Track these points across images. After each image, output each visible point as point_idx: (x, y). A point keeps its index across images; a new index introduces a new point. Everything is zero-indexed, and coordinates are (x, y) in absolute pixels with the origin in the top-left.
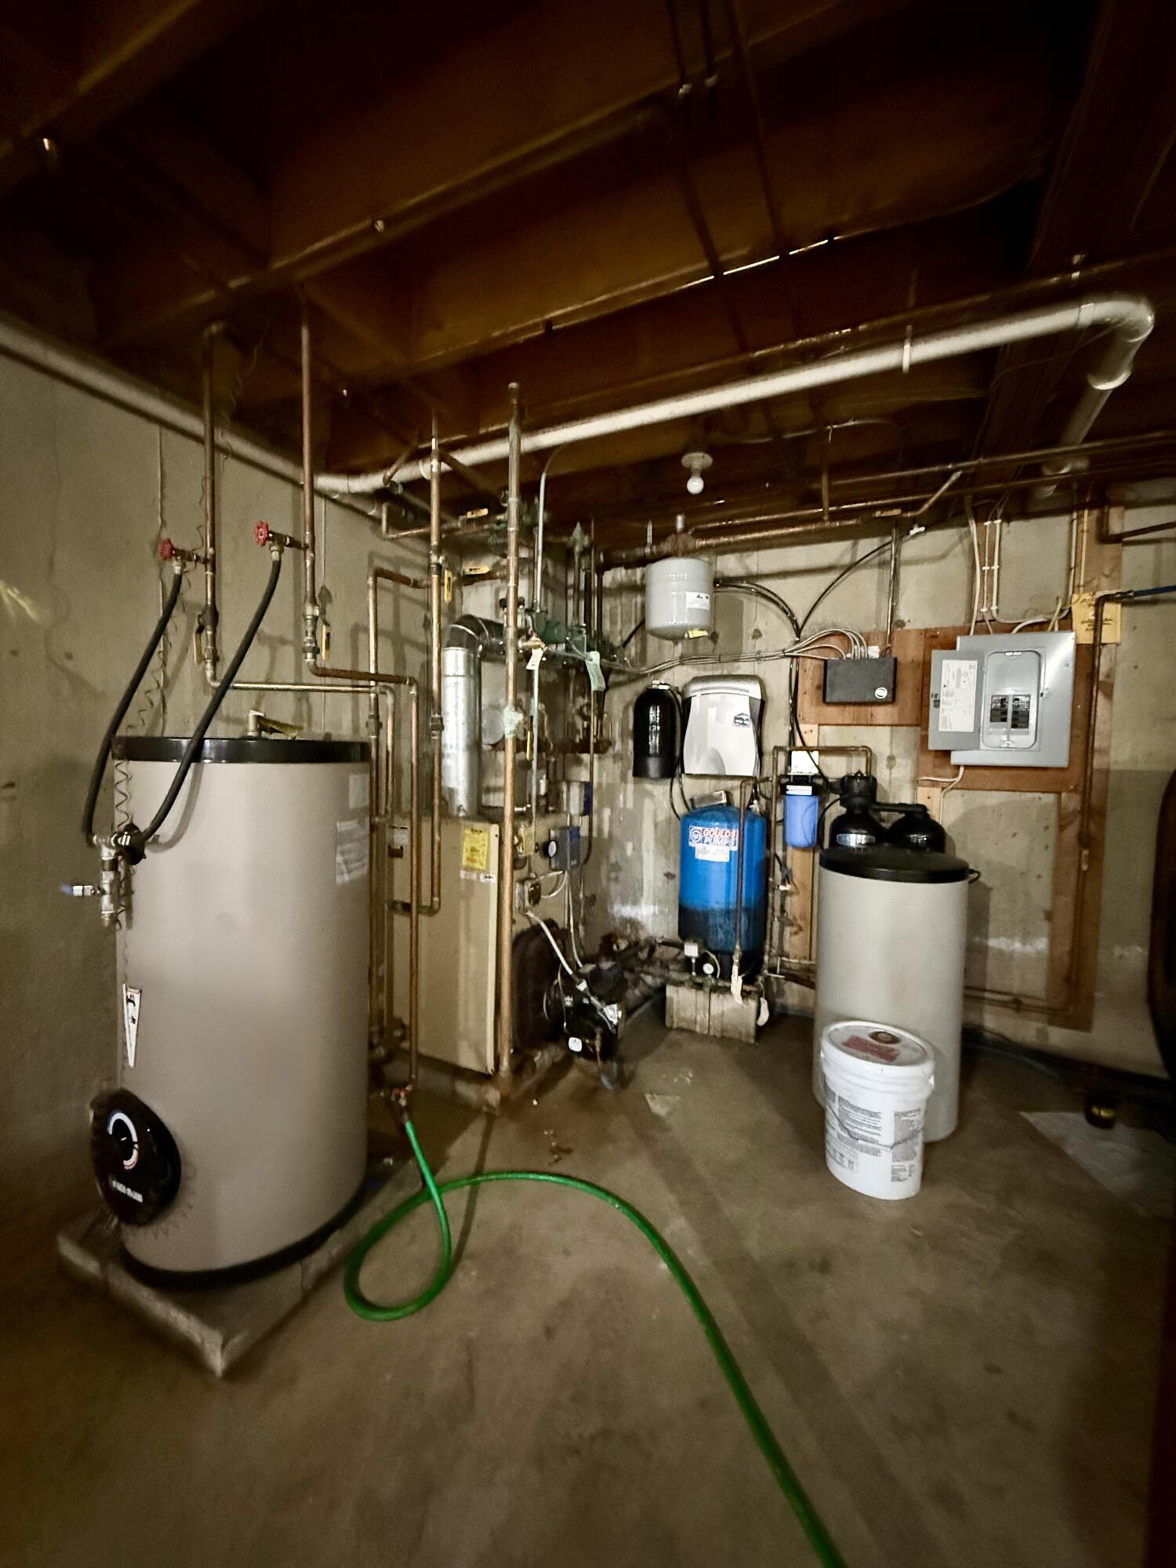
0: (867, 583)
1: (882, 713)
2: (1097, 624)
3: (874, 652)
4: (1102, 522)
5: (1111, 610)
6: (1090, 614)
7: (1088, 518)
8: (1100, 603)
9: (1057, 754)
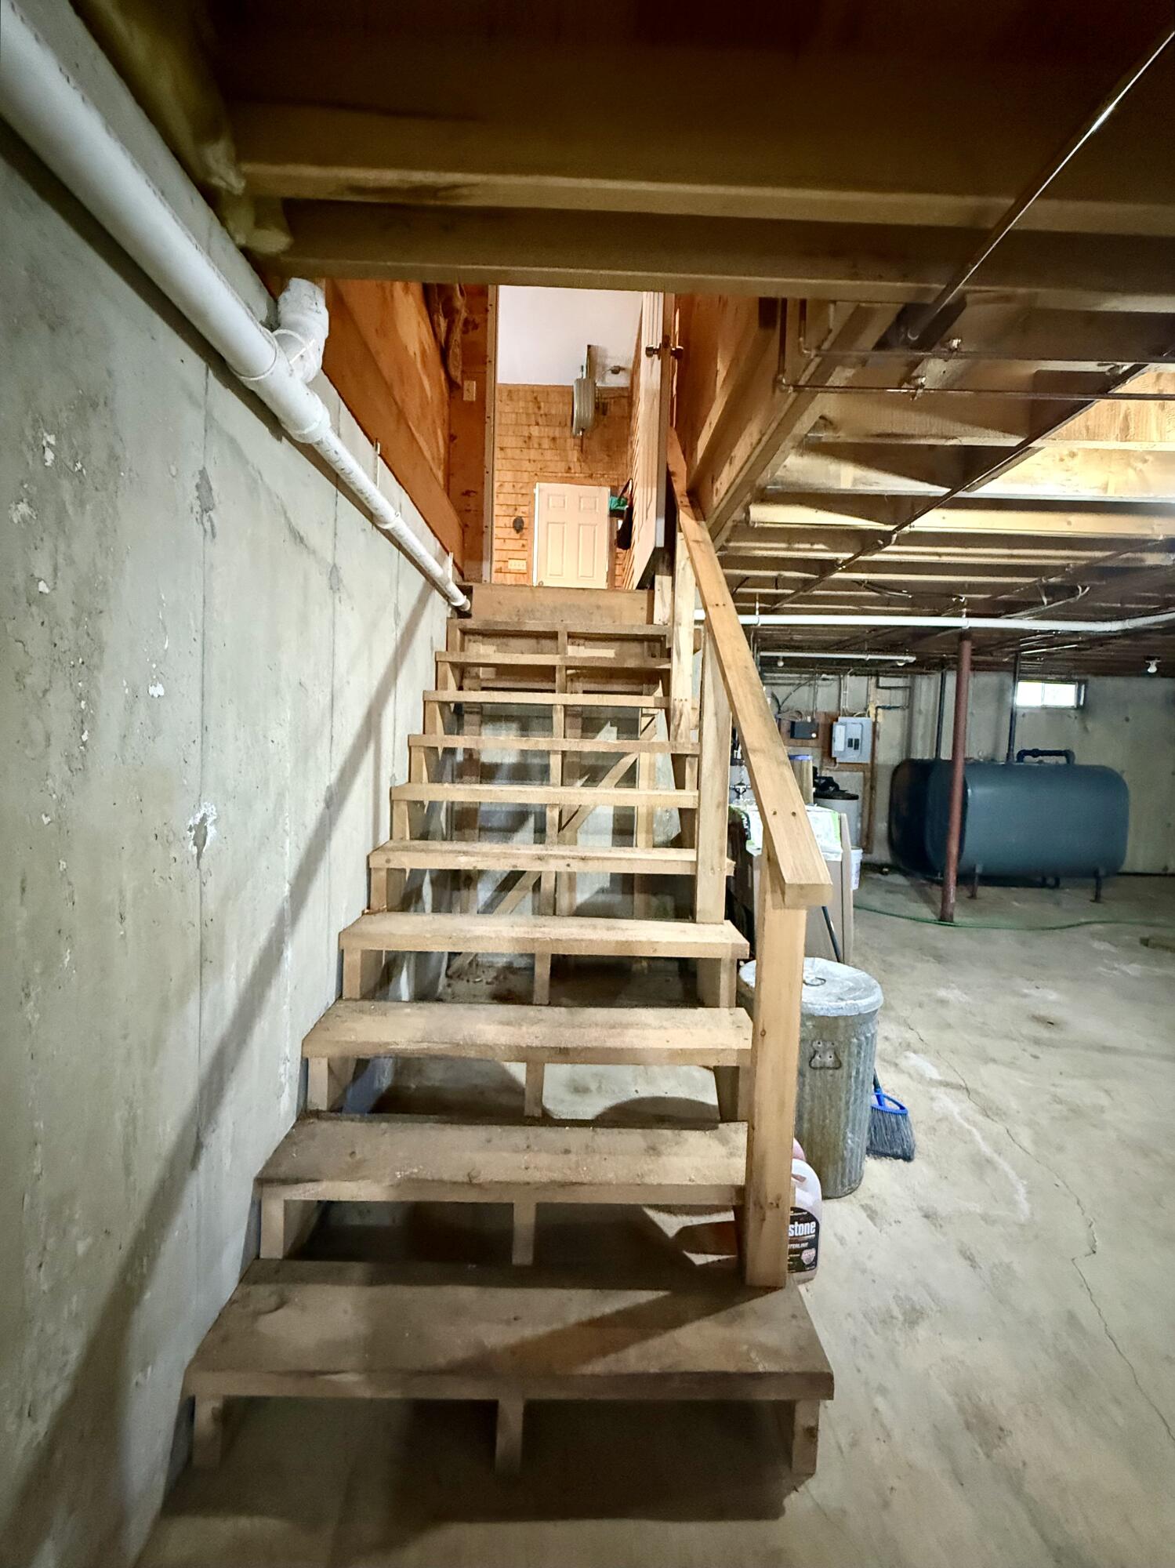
0: (805, 691)
1: (811, 743)
2: (876, 716)
3: (809, 719)
4: (877, 682)
5: (880, 710)
6: (874, 712)
7: (874, 680)
8: (877, 708)
9: (866, 759)
